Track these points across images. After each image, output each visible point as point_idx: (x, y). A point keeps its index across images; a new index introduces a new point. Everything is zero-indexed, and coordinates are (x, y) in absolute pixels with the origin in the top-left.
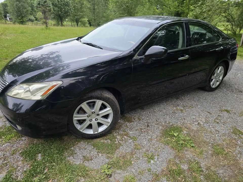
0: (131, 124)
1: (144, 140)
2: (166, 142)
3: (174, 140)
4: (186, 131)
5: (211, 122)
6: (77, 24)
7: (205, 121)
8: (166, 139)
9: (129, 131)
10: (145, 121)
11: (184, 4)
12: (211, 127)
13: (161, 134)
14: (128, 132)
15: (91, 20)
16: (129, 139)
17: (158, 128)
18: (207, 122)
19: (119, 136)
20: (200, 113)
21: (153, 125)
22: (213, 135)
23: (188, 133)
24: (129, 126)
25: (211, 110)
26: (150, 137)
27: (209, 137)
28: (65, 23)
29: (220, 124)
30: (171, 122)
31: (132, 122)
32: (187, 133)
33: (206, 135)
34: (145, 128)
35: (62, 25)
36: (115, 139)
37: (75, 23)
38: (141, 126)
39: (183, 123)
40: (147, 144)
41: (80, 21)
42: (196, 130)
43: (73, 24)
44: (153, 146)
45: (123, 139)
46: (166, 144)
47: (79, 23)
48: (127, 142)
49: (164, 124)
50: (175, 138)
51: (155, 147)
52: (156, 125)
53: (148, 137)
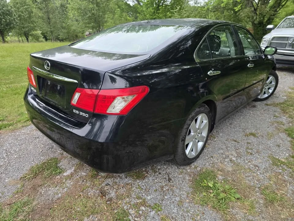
0: (144, 182)
1: (172, 206)
2: (203, 201)
3: (212, 195)
4: (222, 175)
5: (242, 154)
6: (27, 39)
7: (236, 155)
8: (201, 195)
9: (146, 196)
10: (164, 172)
12: (247, 162)
13: (191, 189)
14: (143, 198)
15: (47, 33)
16: (149, 210)
17: (184, 179)
18: (239, 156)
19: (132, 209)
20: (226, 143)
21: (175, 176)
22: (255, 174)
23: (224, 178)
24: (143, 186)
25: (236, 137)
26: (178, 199)
27: (251, 178)
28: (8, 38)
29: (255, 155)
30: (198, 165)
31: (145, 178)
32: (223, 177)
33: (247, 175)
34: (166, 183)
35: (4, 41)
36: (127, 216)
37: (24, 38)
38: (161, 183)
39: (213, 163)
40: (178, 213)
41: (31, 35)
42: (232, 171)
43: (21, 39)
44: (188, 213)
45: (141, 212)
46: (204, 204)
47: (30, 38)
48: (148, 218)
49: (189, 171)
50: (211, 191)
51: (191, 214)
52: (180, 175)
53: (176, 199)
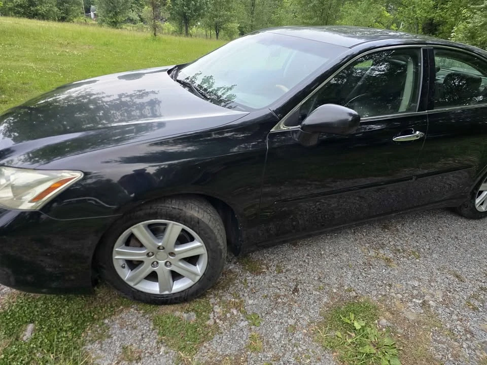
0: (256, 278)
1: (276, 328)
2: (330, 342)
3: (349, 341)
4: (388, 320)
5: (457, 303)
6: (217, 34)
7: (442, 300)
8: (332, 333)
9: (247, 297)
10: (292, 277)
11: (447, 5)
12: (455, 317)
13: (322, 319)
14: (243, 299)
15: (245, 27)
16: (241, 318)
17: (319, 299)
18: (447, 302)
19: (220, 306)
20: (434, 273)
21: (308, 289)
22: (456, 343)
23: (392, 325)
24: (252, 283)
25: (464, 270)
26: (291, 322)
27: (445, 347)
28: (193, 30)
29: (480, 314)
30: (355, 288)
31: (260, 273)
32: (389, 324)
33: (438, 338)
34: (286, 293)
35: (187, 34)
36: (209, 313)
37: (213, 32)
38: (279, 289)
39: (385, 295)
40: (279, 340)
41: (223, 29)
42: (413, 321)
43: (209, 32)
44: (295, 348)
45: (228, 315)
46: (328, 347)
47: (222, 33)
48: (234, 326)
49: (335, 291)
50: (353, 335)
51: (299, 351)
52: (316, 290)
53: (289, 321)
